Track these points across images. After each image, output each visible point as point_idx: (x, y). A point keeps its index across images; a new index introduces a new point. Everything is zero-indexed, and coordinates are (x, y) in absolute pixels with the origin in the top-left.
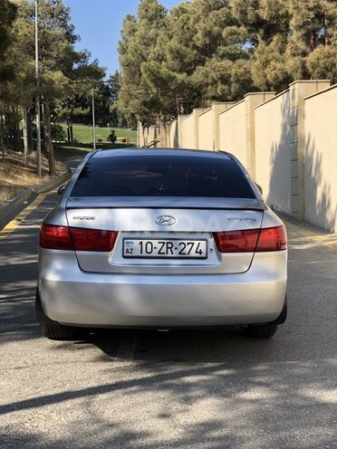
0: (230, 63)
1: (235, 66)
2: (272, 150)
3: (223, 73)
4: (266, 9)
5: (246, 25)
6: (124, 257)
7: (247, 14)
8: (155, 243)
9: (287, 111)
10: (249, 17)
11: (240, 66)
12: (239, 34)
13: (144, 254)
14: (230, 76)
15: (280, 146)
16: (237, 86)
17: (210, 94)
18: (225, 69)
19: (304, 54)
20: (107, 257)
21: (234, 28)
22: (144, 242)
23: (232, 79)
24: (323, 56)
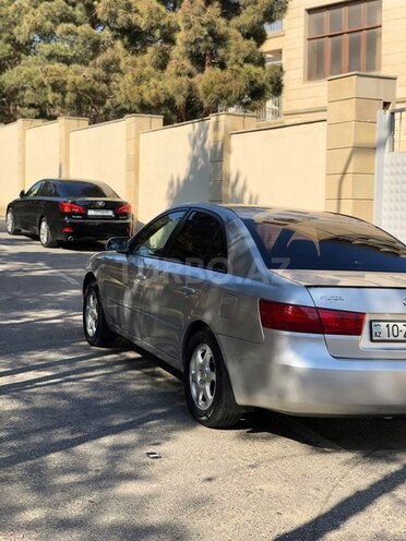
0: (64, 67)
1: (71, 71)
2: (171, 185)
3: (57, 78)
4: (146, 16)
5: (112, 29)
6: (372, 340)
7: (116, 16)
8: (400, 325)
9: (199, 143)
10: (119, 20)
11: (77, 73)
12: (77, 34)
13: (392, 338)
14: (65, 83)
15: (186, 181)
16: (74, 96)
17: (28, 101)
18: (59, 74)
19: (190, 75)
20: (358, 341)
21: (71, 25)
22: (391, 324)
23: (68, 87)
24: (218, 81)
